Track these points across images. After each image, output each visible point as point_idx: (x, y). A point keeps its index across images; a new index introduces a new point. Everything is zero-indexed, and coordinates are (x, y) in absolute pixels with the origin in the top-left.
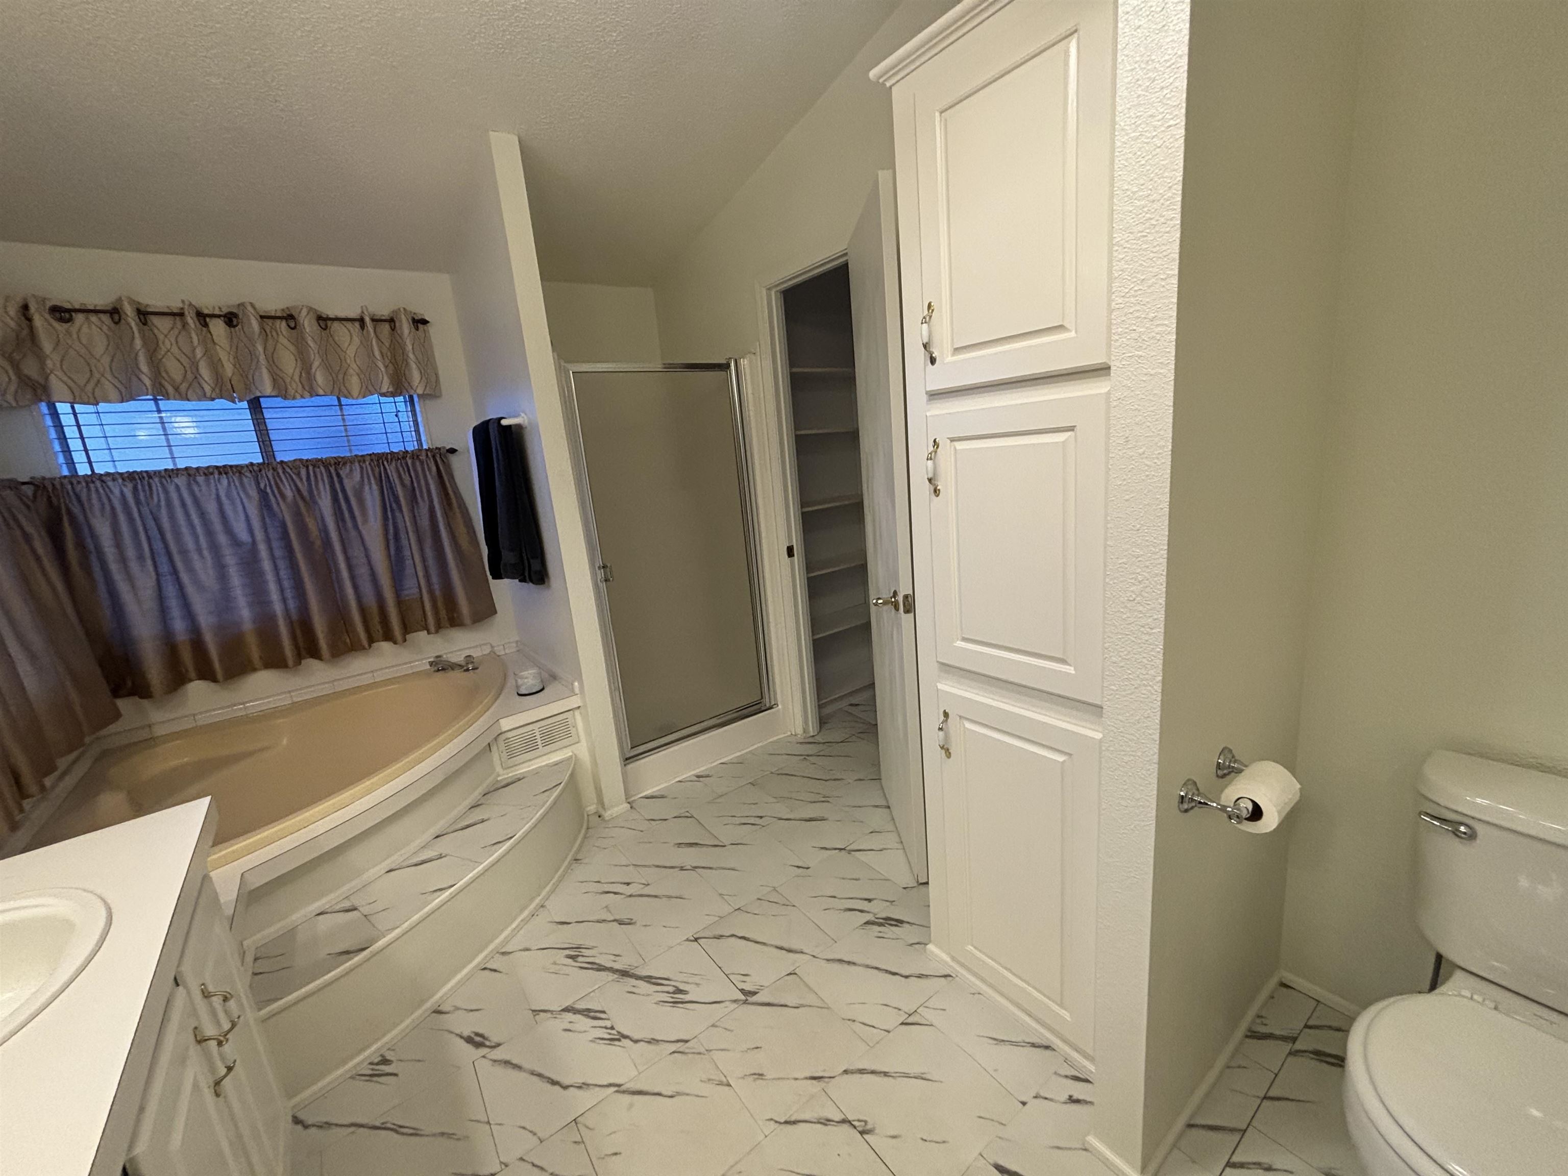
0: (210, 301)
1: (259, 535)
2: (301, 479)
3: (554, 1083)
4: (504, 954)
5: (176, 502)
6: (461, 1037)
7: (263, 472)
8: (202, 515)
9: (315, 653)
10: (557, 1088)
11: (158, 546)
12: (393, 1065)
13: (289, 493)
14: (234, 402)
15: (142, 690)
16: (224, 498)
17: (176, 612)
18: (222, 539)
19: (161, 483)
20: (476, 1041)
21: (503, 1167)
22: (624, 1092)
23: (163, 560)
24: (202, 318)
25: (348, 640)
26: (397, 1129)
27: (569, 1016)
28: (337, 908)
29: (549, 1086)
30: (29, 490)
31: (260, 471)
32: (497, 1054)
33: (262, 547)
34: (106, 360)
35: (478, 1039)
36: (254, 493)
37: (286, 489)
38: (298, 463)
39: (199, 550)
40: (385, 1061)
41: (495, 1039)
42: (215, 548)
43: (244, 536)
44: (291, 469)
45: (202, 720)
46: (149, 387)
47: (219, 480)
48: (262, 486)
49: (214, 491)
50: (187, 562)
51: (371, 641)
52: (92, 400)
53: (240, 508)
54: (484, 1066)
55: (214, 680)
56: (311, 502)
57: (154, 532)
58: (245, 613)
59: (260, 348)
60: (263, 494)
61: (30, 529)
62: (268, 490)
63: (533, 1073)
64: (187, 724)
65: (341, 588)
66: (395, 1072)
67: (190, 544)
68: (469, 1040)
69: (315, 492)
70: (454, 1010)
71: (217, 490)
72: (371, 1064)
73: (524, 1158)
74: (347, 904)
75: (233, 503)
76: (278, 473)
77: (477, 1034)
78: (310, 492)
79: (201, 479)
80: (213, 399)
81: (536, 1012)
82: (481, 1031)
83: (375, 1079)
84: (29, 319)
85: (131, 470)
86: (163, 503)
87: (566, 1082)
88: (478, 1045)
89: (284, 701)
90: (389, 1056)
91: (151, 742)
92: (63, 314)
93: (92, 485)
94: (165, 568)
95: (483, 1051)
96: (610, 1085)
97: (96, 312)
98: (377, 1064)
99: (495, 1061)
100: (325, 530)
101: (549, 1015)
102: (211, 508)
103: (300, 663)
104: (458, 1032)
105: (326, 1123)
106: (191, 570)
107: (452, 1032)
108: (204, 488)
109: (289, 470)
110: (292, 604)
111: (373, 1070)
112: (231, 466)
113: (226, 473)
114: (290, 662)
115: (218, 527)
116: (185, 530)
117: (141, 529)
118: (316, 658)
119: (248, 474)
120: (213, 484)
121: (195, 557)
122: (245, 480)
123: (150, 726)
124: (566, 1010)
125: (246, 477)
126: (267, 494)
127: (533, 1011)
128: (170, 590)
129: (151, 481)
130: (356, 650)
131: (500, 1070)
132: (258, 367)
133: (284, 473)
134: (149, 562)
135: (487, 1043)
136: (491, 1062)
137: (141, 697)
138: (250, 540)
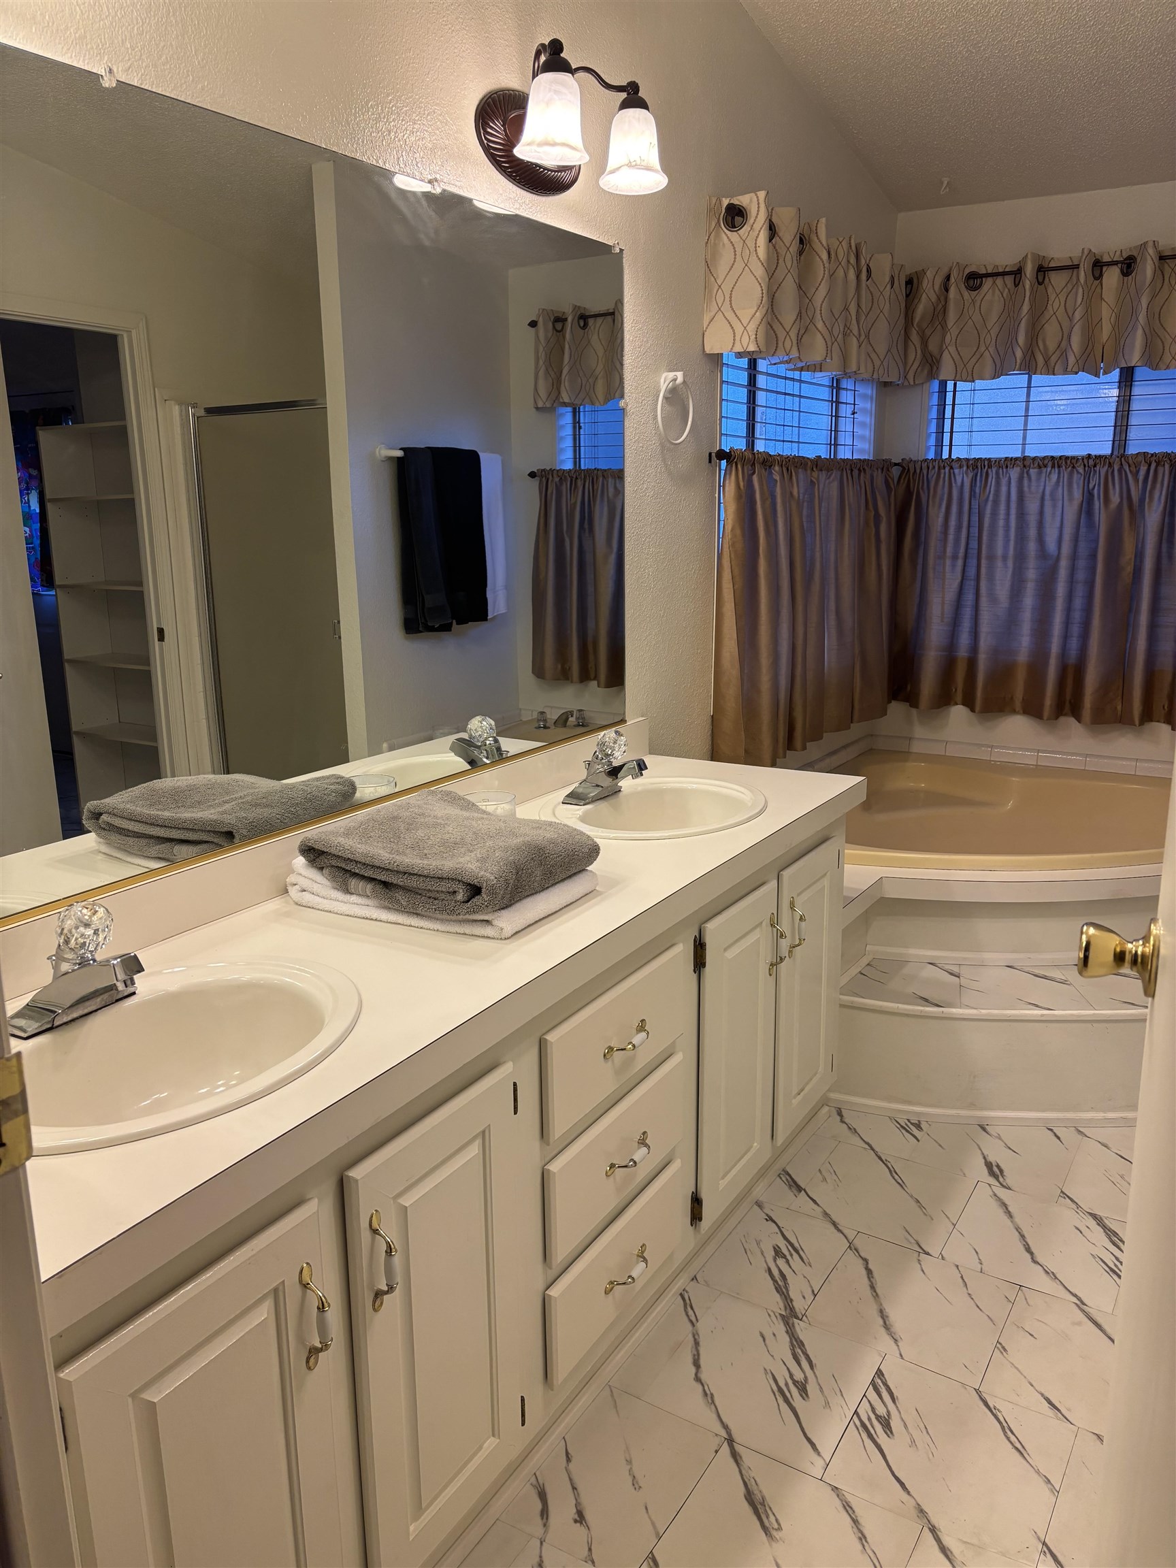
0: (1113, 244)
1: (1066, 550)
2: (1137, 481)
3: (1028, 1249)
4: (1080, 1132)
5: (1003, 498)
6: (984, 1158)
7: (1097, 468)
8: (1022, 515)
9: (1076, 712)
10: (1028, 1256)
11: (974, 544)
12: (922, 1133)
13: (1115, 499)
14: (1097, 375)
15: (912, 699)
16: (1047, 497)
17: (966, 624)
18: (1032, 546)
19: (997, 473)
20: (994, 1171)
21: (940, 1257)
22: (1083, 1311)
23: (973, 562)
24: (1098, 266)
25: (1119, 708)
26: (892, 1172)
27: (1092, 1223)
28: (947, 967)
29: (1022, 1249)
30: (896, 472)
31: (1095, 466)
32: (1002, 1193)
33: (1064, 564)
34: (994, 333)
35: (995, 1169)
36: (1077, 494)
37: (1115, 494)
38: (1141, 458)
39: (1005, 558)
40: (918, 1126)
41: (1009, 1181)
42: (1020, 557)
43: (1051, 546)
44: (1129, 466)
45: (951, 751)
46: (1018, 361)
47: (1050, 473)
48: (1091, 486)
49: (1042, 488)
50: (991, 568)
51: (1148, 716)
52: (970, 378)
53: (1059, 513)
54: (984, 1193)
55: (973, 710)
56: (1136, 511)
57: (975, 531)
58: (1024, 642)
59: (1144, 302)
60: (1089, 497)
61: (882, 511)
62: (1096, 491)
63: (1018, 1229)
64: (938, 750)
65: (1134, 639)
66: (919, 1138)
67: (999, 551)
68: (989, 1165)
69: (1147, 500)
70: (996, 1137)
71: (1045, 486)
72: (908, 1120)
73: (959, 1267)
74: (955, 969)
75: (1054, 506)
76: (1113, 471)
77: (998, 1166)
78: (1142, 501)
79: (1033, 472)
80: (1076, 373)
81: (1063, 1194)
82: (1003, 1166)
83: (904, 1131)
84: (947, 290)
85: (977, 457)
86: (991, 498)
87: (1039, 1259)
88: (992, 1173)
89: (1029, 758)
90: (923, 1125)
91: (904, 755)
92: (974, 280)
93: (942, 471)
94: (972, 572)
95: (992, 1181)
96: (1075, 1296)
97: (1004, 274)
98: (912, 1124)
99: (995, 1195)
100: (1139, 555)
101: (1074, 1206)
102: (1032, 507)
103: (1057, 718)
104: (985, 1153)
105: (855, 1129)
106: (991, 579)
107: (980, 1149)
108: (1034, 483)
109: (1127, 468)
110: (1074, 644)
111: (906, 1124)
112: (1067, 458)
113: (1059, 467)
114: (1046, 713)
115: (1032, 532)
116: (1001, 532)
117: (965, 524)
118: (1076, 719)
119: (1081, 470)
120: (1043, 479)
121: (999, 564)
122: (1075, 476)
123: (910, 739)
124: (1094, 1216)
125: (1078, 472)
126: (1093, 496)
127: (1062, 1192)
128: (969, 598)
129: (990, 470)
130: (1124, 724)
131: (993, 1204)
132: (1134, 328)
133: (1120, 471)
134: (960, 562)
135: (1001, 1179)
136: (991, 1193)
137: (911, 706)
138: (1056, 553)
